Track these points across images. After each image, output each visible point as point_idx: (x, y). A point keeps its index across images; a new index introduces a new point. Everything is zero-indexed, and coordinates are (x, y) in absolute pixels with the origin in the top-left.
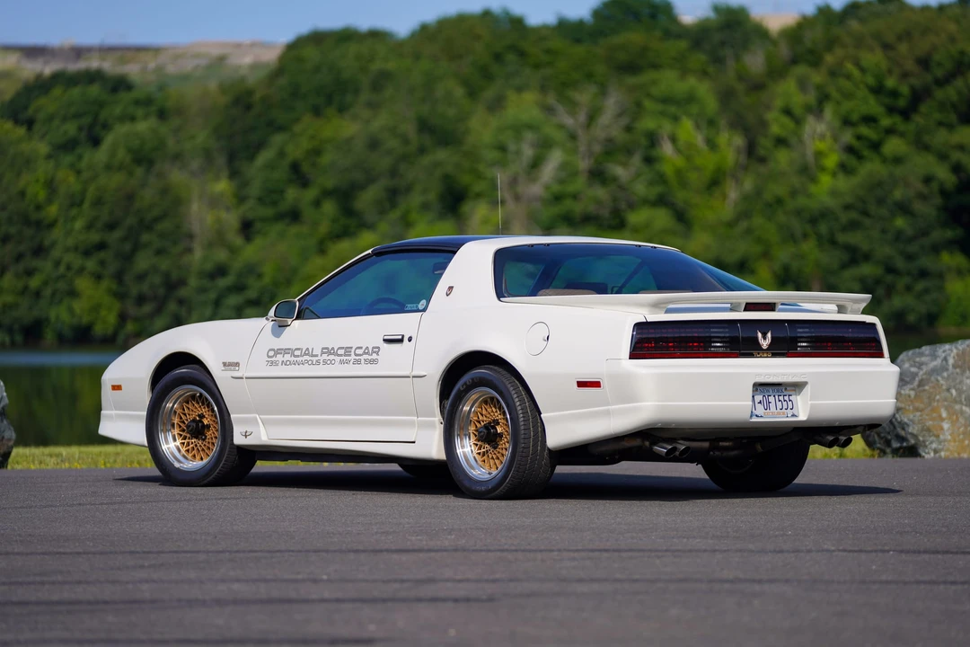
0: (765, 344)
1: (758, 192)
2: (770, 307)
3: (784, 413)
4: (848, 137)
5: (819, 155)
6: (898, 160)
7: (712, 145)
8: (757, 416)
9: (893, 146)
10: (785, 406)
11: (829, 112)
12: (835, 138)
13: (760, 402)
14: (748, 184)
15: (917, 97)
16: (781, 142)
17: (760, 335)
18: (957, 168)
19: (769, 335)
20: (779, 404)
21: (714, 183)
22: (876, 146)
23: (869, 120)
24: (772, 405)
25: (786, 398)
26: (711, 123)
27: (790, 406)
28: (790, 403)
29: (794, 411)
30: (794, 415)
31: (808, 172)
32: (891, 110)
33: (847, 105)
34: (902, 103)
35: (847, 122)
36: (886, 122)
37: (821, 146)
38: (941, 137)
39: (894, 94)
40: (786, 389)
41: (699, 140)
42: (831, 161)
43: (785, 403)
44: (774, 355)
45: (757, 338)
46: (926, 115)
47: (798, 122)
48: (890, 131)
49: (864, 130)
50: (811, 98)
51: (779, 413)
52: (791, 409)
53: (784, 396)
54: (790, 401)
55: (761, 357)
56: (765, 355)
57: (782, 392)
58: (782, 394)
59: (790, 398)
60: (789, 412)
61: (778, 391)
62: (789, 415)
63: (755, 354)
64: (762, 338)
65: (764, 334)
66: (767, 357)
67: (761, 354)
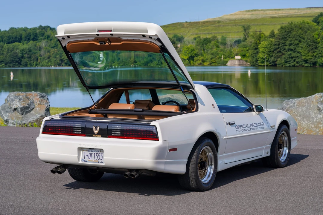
0: (96, 131)
3: (97, 161)
8: (85, 161)
13: (87, 156)
17: (94, 128)
19: (98, 128)
20: (96, 157)
24: (93, 158)
25: (100, 155)
28: (101, 157)
30: (102, 162)
40: (100, 151)
43: (99, 157)
44: (102, 136)
45: (93, 129)
51: (95, 161)
52: (101, 160)
53: (99, 154)
54: (101, 156)
55: (96, 137)
56: (98, 136)
57: (99, 152)
58: (98, 153)
59: (102, 155)
60: (100, 161)
61: (97, 152)
62: (100, 162)
63: (93, 135)
64: (95, 130)
65: (96, 128)
66: (99, 137)
67: (96, 136)
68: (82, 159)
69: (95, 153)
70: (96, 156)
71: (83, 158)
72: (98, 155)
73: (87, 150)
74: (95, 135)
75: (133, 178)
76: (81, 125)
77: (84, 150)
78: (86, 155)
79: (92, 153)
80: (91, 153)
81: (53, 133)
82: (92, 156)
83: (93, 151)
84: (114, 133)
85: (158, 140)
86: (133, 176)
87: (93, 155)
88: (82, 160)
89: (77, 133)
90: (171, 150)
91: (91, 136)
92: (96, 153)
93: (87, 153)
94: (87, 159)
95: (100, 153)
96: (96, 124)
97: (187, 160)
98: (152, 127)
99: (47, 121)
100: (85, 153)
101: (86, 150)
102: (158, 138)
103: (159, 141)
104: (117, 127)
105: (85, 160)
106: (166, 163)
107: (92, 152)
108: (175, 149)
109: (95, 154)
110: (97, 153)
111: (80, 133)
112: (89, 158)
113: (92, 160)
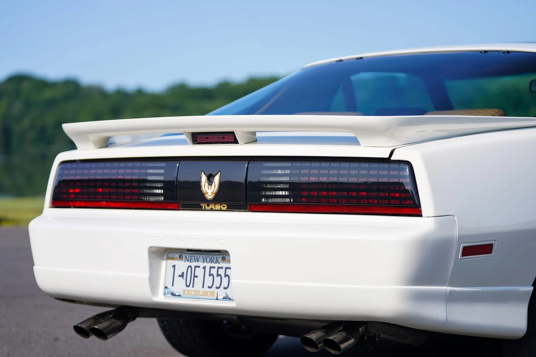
0: (210, 190)
2: (229, 137)
3: (212, 293)
8: (173, 294)
10: (217, 284)
13: (182, 276)
17: (204, 178)
19: (217, 179)
20: (209, 280)
24: (198, 282)
25: (222, 272)
27: (225, 284)
28: (225, 280)
30: (226, 298)
40: (223, 259)
43: (217, 280)
44: (232, 207)
45: (199, 182)
51: (205, 293)
52: (225, 288)
53: (219, 268)
54: (226, 276)
55: (212, 210)
57: (217, 262)
58: (217, 265)
59: (228, 271)
60: (222, 293)
61: (211, 261)
62: (220, 297)
63: (203, 205)
64: (207, 184)
65: (210, 178)
66: (221, 210)
67: (212, 206)
68: (166, 288)
69: (205, 264)
70: (210, 275)
72: (214, 271)
73: (181, 257)
74: (209, 202)
75: (333, 352)
76: (162, 171)
77: (171, 255)
78: (178, 272)
79: (196, 267)
80: (193, 264)
81: (83, 204)
82: (195, 276)
83: (201, 259)
84: (268, 193)
85: (419, 214)
86: (335, 345)
87: (199, 272)
88: (166, 290)
89: (152, 199)
90: (469, 251)
91: (197, 207)
92: (208, 265)
93: (182, 266)
94: (180, 286)
95: (221, 265)
96: (211, 166)
97: (532, 288)
98: (396, 166)
99: (63, 165)
100: (174, 266)
101: (177, 256)
102: (419, 206)
103: (421, 216)
104: (279, 172)
105: (175, 290)
106: (450, 298)
107: (197, 264)
108: (486, 249)
109: (204, 268)
110: (213, 265)
111: (162, 198)
112: (188, 284)
113: (196, 292)
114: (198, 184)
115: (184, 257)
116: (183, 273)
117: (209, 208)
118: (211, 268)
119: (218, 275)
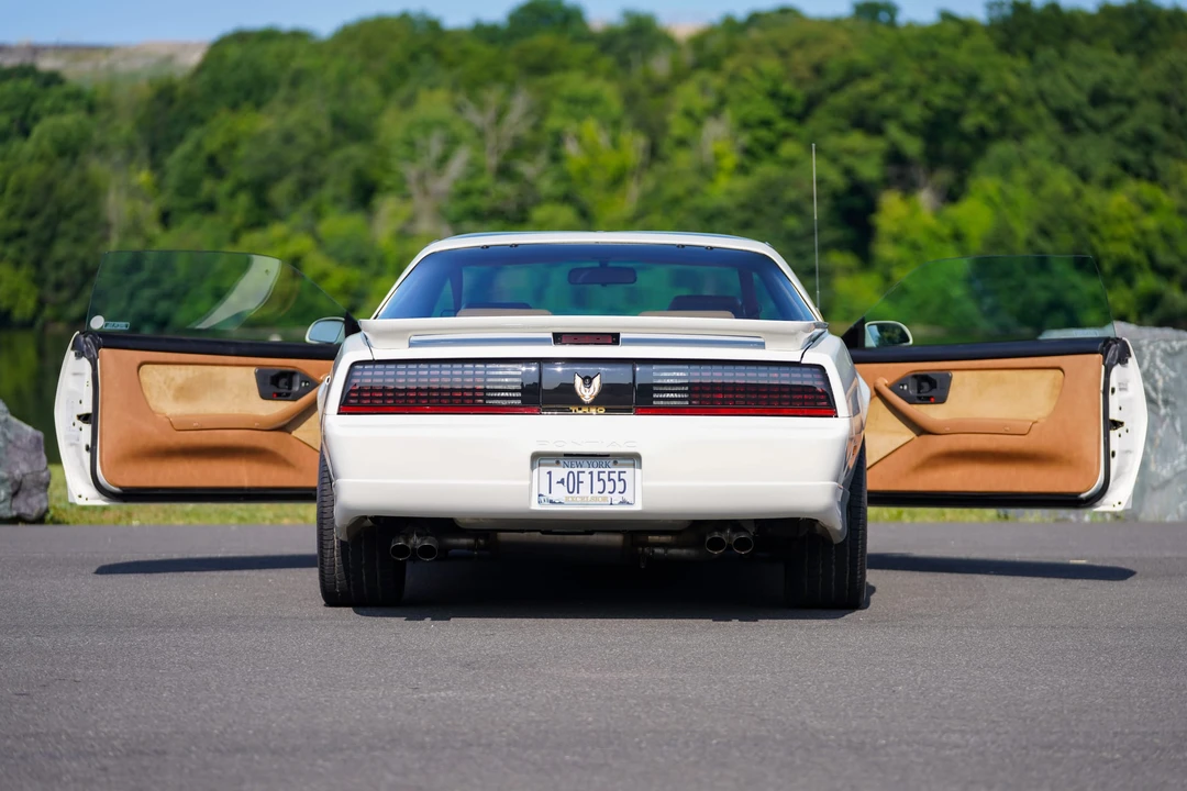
0: (587, 394)
1: (658, 190)
3: (605, 499)
4: (745, 139)
5: (717, 157)
6: (791, 163)
7: (615, 144)
9: (789, 149)
10: (610, 489)
11: (728, 114)
12: (734, 138)
13: (561, 482)
14: (649, 182)
15: (812, 103)
16: (682, 143)
17: (578, 382)
18: (848, 172)
19: (596, 382)
20: (598, 486)
21: (617, 181)
22: (771, 149)
23: (766, 123)
24: (584, 487)
25: (614, 476)
26: (616, 124)
28: (620, 486)
29: (628, 496)
30: (623, 502)
31: (706, 172)
32: (788, 115)
33: (746, 109)
34: (797, 107)
35: (745, 125)
36: (782, 125)
37: (721, 146)
38: (833, 142)
39: (789, 99)
40: (615, 463)
41: (603, 139)
42: (730, 161)
43: (610, 486)
44: (612, 410)
46: (820, 120)
47: (699, 123)
48: (785, 135)
49: (763, 133)
50: (710, 101)
51: (595, 499)
52: (620, 493)
53: (609, 473)
54: (620, 480)
55: (585, 414)
56: (593, 411)
57: (607, 466)
58: (607, 470)
59: (622, 476)
60: (617, 498)
61: (599, 466)
62: (616, 502)
63: (573, 409)
64: (583, 388)
65: (588, 380)
66: (596, 414)
67: (586, 409)
68: (541, 496)
69: (591, 469)
70: (599, 480)
71: (545, 491)
72: (604, 476)
73: (558, 463)
74: (582, 405)
76: (516, 373)
77: (544, 461)
78: (556, 479)
79: (579, 473)
80: (575, 470)
82: (579, 482)
83: (585, 463)
84: (660, 396)
85: (834, 415)
87: (585, 478)
88: (542, 498)
89: (504, 403)
91: (565, 411)
92: (595, 471)
93: (560, 472)
94: (560, 493)
95: (613, 469)
96: (589, 369)
98: (809, 369)
99: (356, 367)
100: (550, 473)
101: (553, 461)
102: (834, 407)
103: (837, 417)
104: (675, 375)
105: (553, 497)
107: (580, 469)
109: (591, 473)
110: (601, 469)
111: (519, 402)
112: (571, 490)
113: (582, 498)
114: (571, 388)
115: (561, 462)
116: (563, 480)
117: (581, 412)
118: (599, 473)
119: (610, 480)
